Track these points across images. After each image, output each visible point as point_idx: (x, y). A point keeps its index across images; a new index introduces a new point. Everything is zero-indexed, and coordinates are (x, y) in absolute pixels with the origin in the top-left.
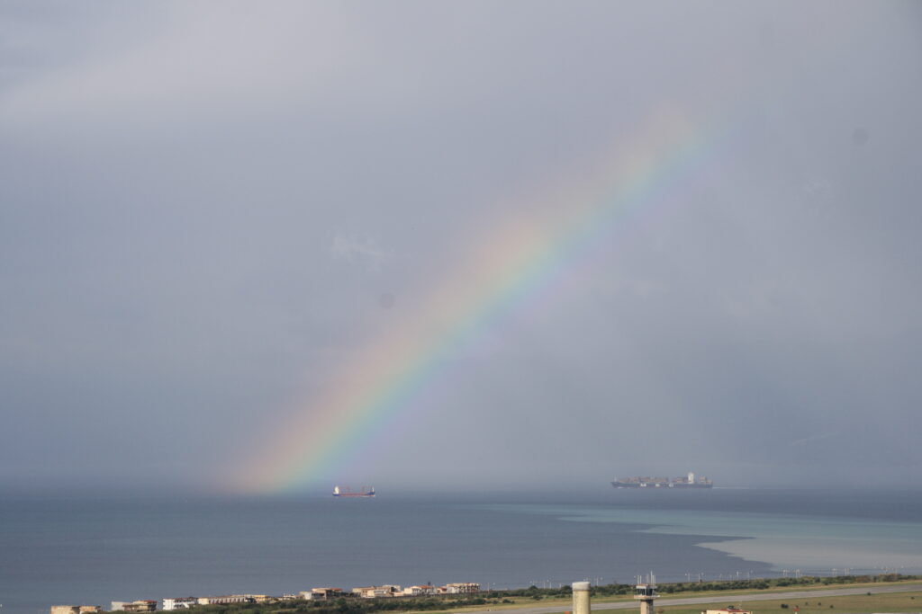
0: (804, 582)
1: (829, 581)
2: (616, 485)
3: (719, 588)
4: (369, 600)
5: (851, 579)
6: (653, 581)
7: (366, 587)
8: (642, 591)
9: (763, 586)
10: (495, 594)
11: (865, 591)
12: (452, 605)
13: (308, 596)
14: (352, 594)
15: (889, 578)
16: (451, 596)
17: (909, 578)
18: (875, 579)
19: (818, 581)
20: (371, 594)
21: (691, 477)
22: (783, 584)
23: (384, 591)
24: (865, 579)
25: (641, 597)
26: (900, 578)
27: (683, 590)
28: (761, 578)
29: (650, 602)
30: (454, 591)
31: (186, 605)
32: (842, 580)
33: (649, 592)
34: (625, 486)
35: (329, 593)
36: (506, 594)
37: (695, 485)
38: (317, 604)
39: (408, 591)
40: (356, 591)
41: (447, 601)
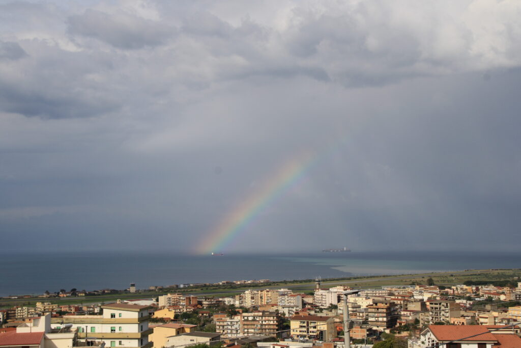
0: (361, 278)
1: (368, 277)
2: (324, 251)
3: (337, 280)
4: (238, 285)
5: (374, 277)
6: (320, 278)
7: (237, 281)
8: (317, 281)
9: (350, 279)
10: (274, 283)
11: (378, 280)
12: (262, 286)
13: (221, 284)
14: (234, 283)
15: (384, 276)
16: (262, 283)
17: (389, 276)
18: (380, 277)
19: (365, 277)
20: (239, 283)
21: (345, 249)
22: (355, 278)
23: (243, 282)
24: (377, 277)
25: (317, 283)
26: (387, 276)
27: (327, 281)
28: (348, 277)
29: (319, 284)
30: (262, 282)
31: (187, 286)
32: (371, 277)
33: (319, 281)
34: (326, 251)
35: (227, 283)
36: (277, 283)
37: (346, 251)
38: (224, 286)
39: (249, 282)
40: (234, 282)
41: (260, 285)
